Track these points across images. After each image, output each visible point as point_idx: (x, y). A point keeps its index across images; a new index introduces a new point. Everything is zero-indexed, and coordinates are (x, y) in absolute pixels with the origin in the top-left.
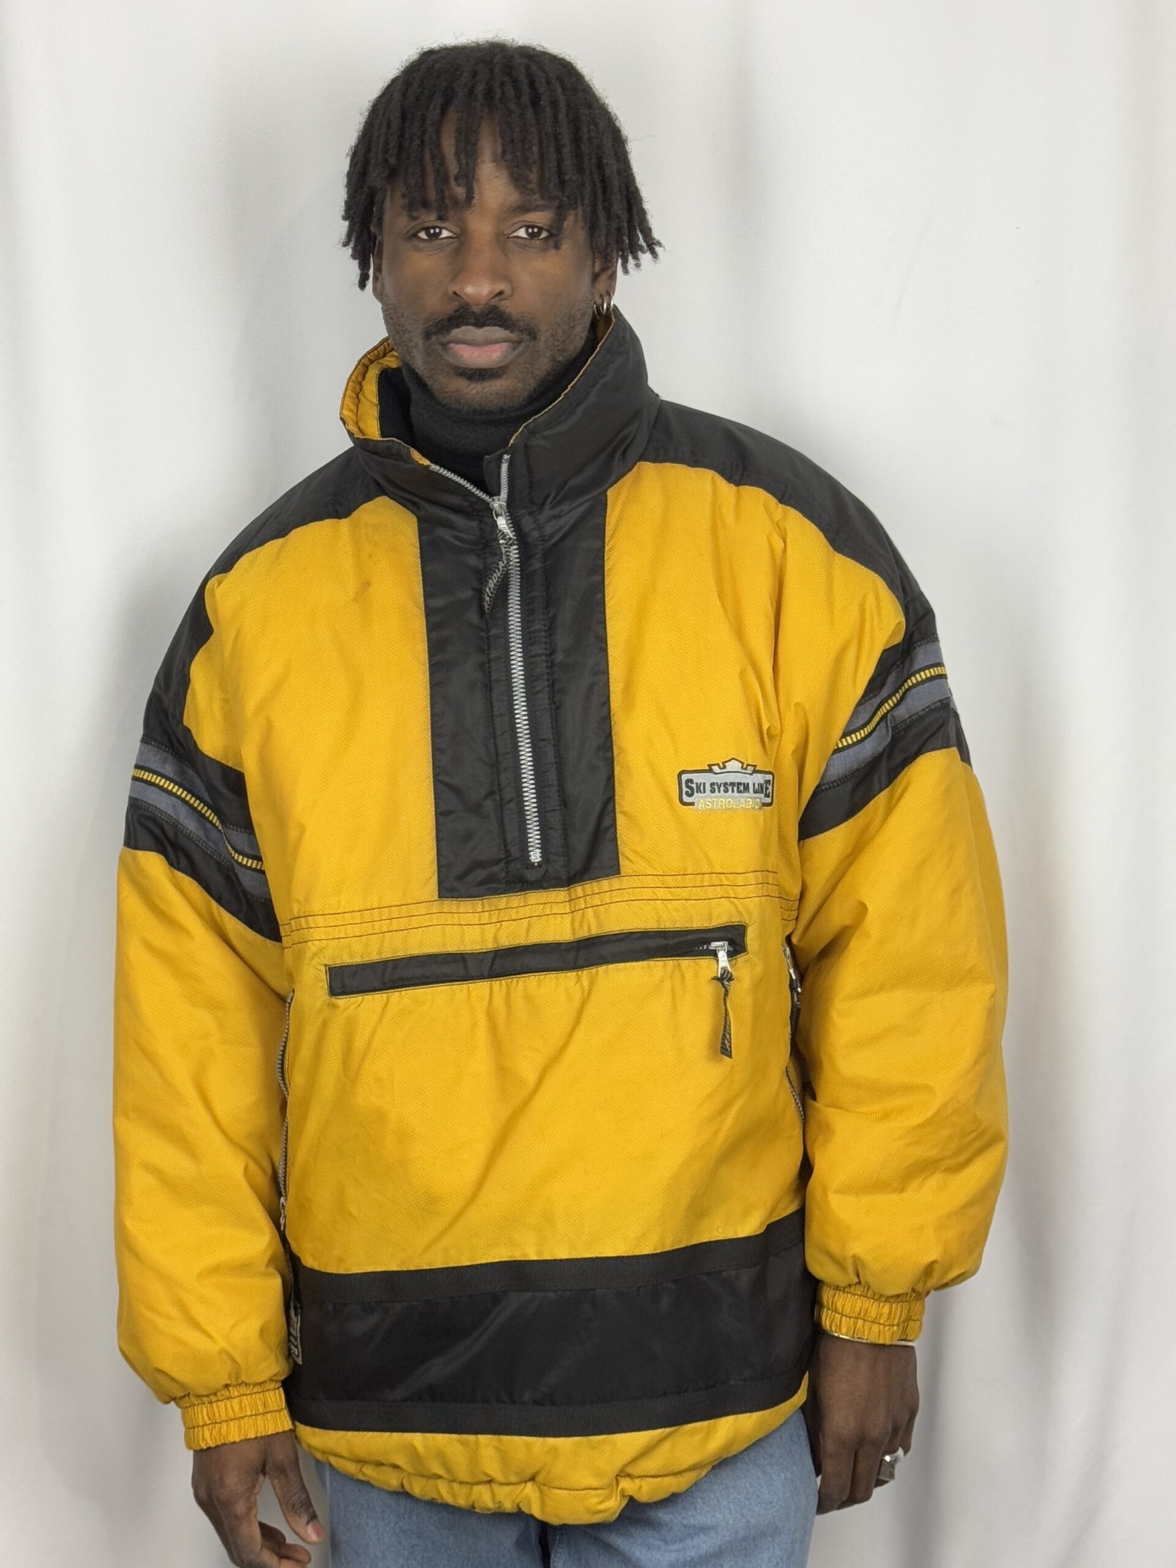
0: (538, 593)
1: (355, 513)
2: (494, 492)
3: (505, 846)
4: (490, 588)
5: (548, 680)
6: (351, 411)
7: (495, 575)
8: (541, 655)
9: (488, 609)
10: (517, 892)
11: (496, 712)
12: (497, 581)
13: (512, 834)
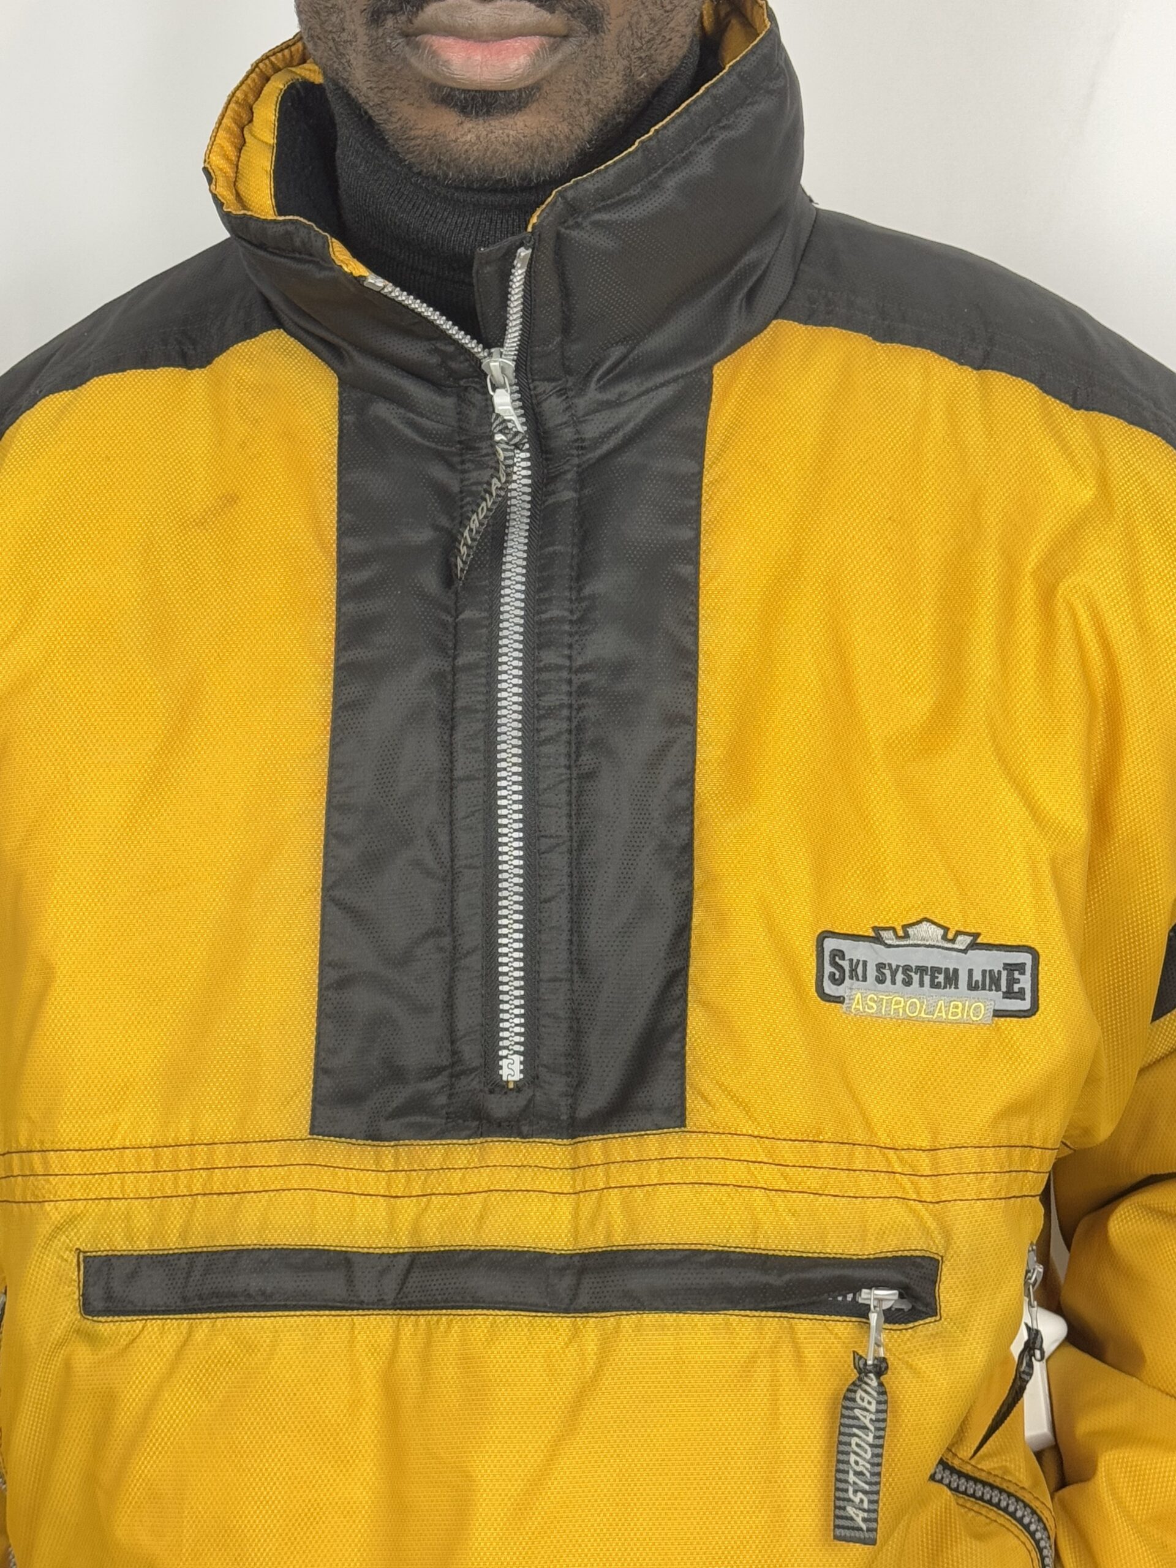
0: (563, 547)
1: (220, 361)
2: (493, 340)
3: (452, 1042)
4: (471, 530)
5: (570, 719)
6: (227, 158)
7: (484, 504)
8: (559, 668)
9: (462, 570)
10: (469, 1137)
11: (459, 773)
12: (485, 517)
13: (467, 1018)
